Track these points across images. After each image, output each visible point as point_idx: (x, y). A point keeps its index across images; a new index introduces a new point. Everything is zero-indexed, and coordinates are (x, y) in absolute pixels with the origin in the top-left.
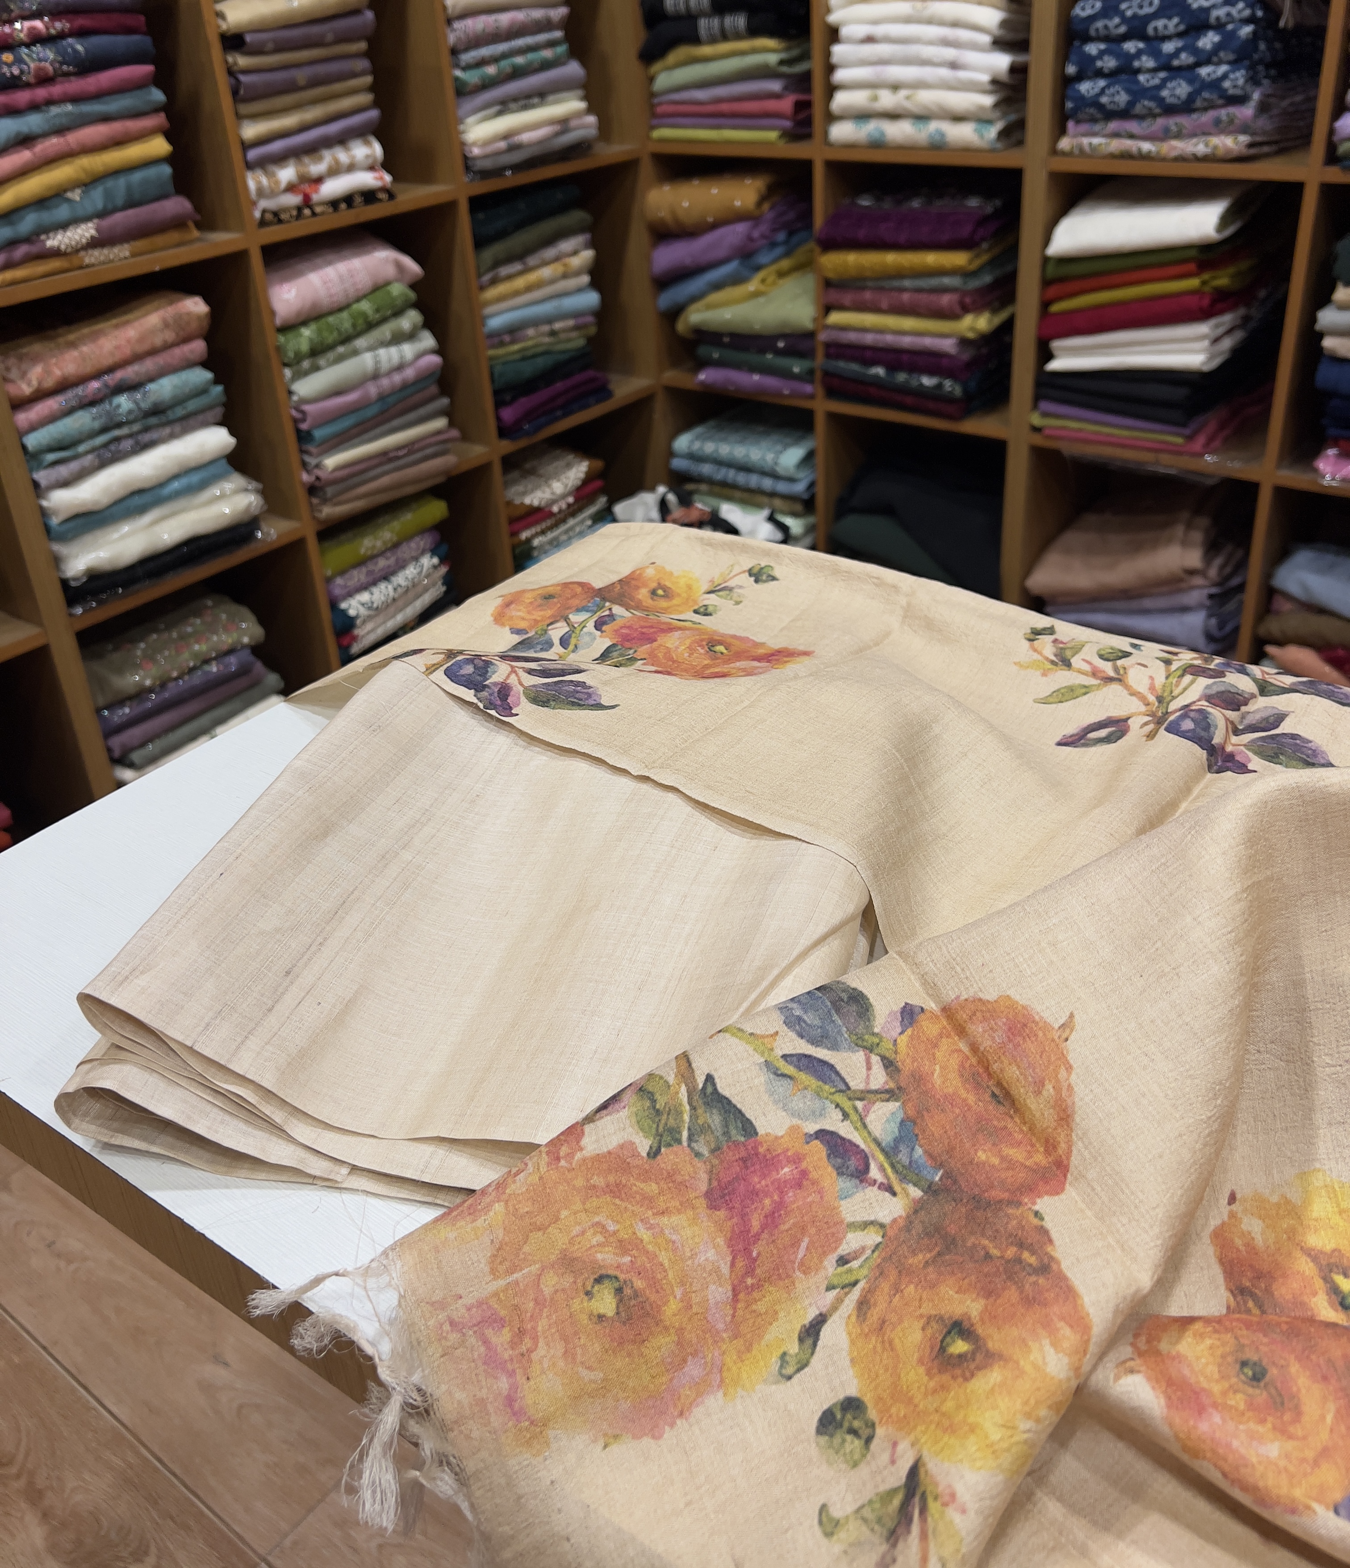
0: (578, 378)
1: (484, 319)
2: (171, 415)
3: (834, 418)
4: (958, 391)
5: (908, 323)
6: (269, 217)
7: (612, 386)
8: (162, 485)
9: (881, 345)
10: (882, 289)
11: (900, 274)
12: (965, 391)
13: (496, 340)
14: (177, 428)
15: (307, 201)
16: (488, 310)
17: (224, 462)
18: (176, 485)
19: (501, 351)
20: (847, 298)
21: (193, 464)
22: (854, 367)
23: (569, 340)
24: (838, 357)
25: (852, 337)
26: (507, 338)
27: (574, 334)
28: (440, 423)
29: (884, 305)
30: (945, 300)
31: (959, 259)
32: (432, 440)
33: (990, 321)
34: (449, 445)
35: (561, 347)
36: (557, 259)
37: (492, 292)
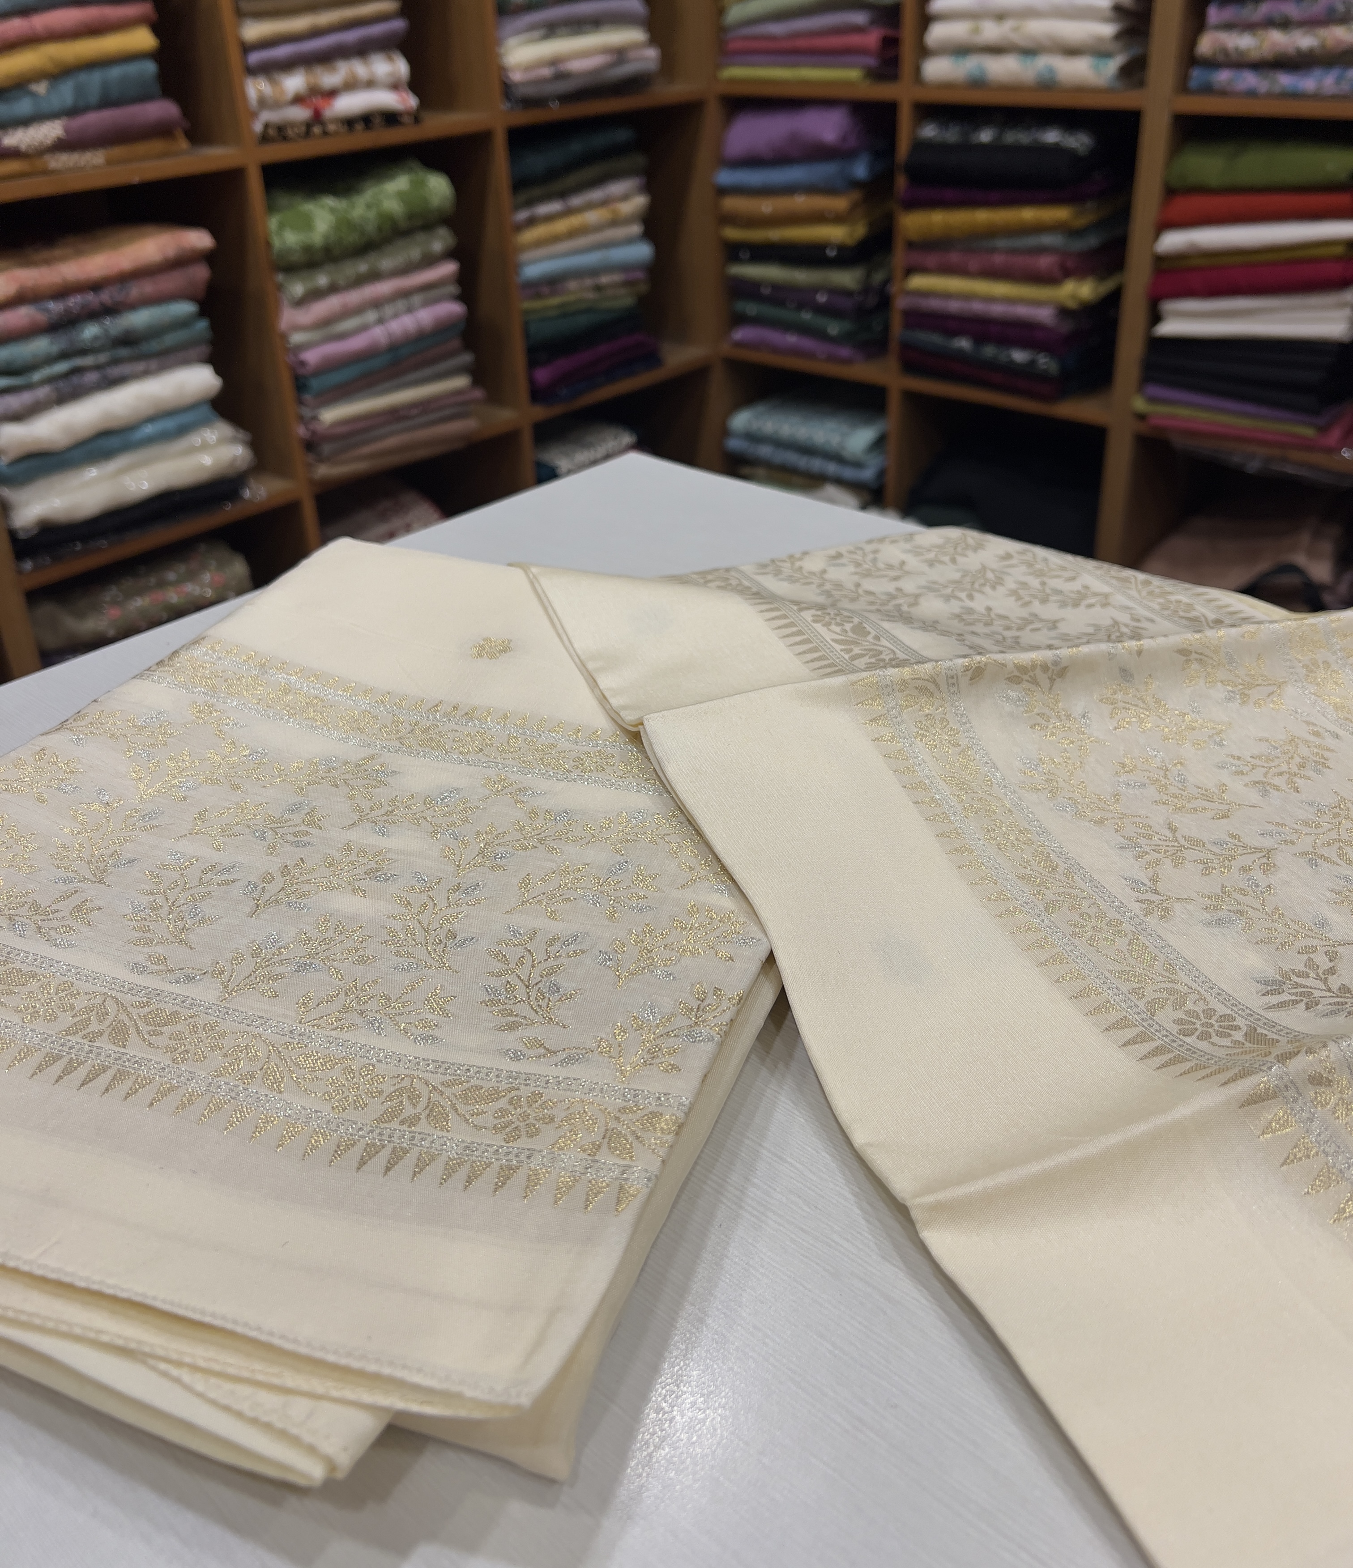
0: (626, 341)
1: (518, 267)
2: (145, 347)
3: (909, 396)
4: (1053, 369)
5: (1000, 289)
6: (271, 132)
7: (663, 353)
8: (133, 427)
9: (967, 314)
10: (972, 249)
11: (992, 233)
12: (1062, 369)
13: (532, 291)
14: (153, 364)
15: (317, 117)
16: (525, 256)
17: (207, 408)
18: (149, 430)
19: (537, 304)
20: (931, 260)
21: (170, 407)
22: (934, 339)
23: (616, 298)
24: (918, 327)
25: (935, 304)
26: (545, 290)
27: (623, 291)
28: (463, 382)
29: (973, 268)
30: (1045, 262)
31: (1060, 214)
32: (451, 400)
33: (1095, 290)
34: (470, 408)
35: (606, 305)
36: (604, 203)
37: (529, 236)
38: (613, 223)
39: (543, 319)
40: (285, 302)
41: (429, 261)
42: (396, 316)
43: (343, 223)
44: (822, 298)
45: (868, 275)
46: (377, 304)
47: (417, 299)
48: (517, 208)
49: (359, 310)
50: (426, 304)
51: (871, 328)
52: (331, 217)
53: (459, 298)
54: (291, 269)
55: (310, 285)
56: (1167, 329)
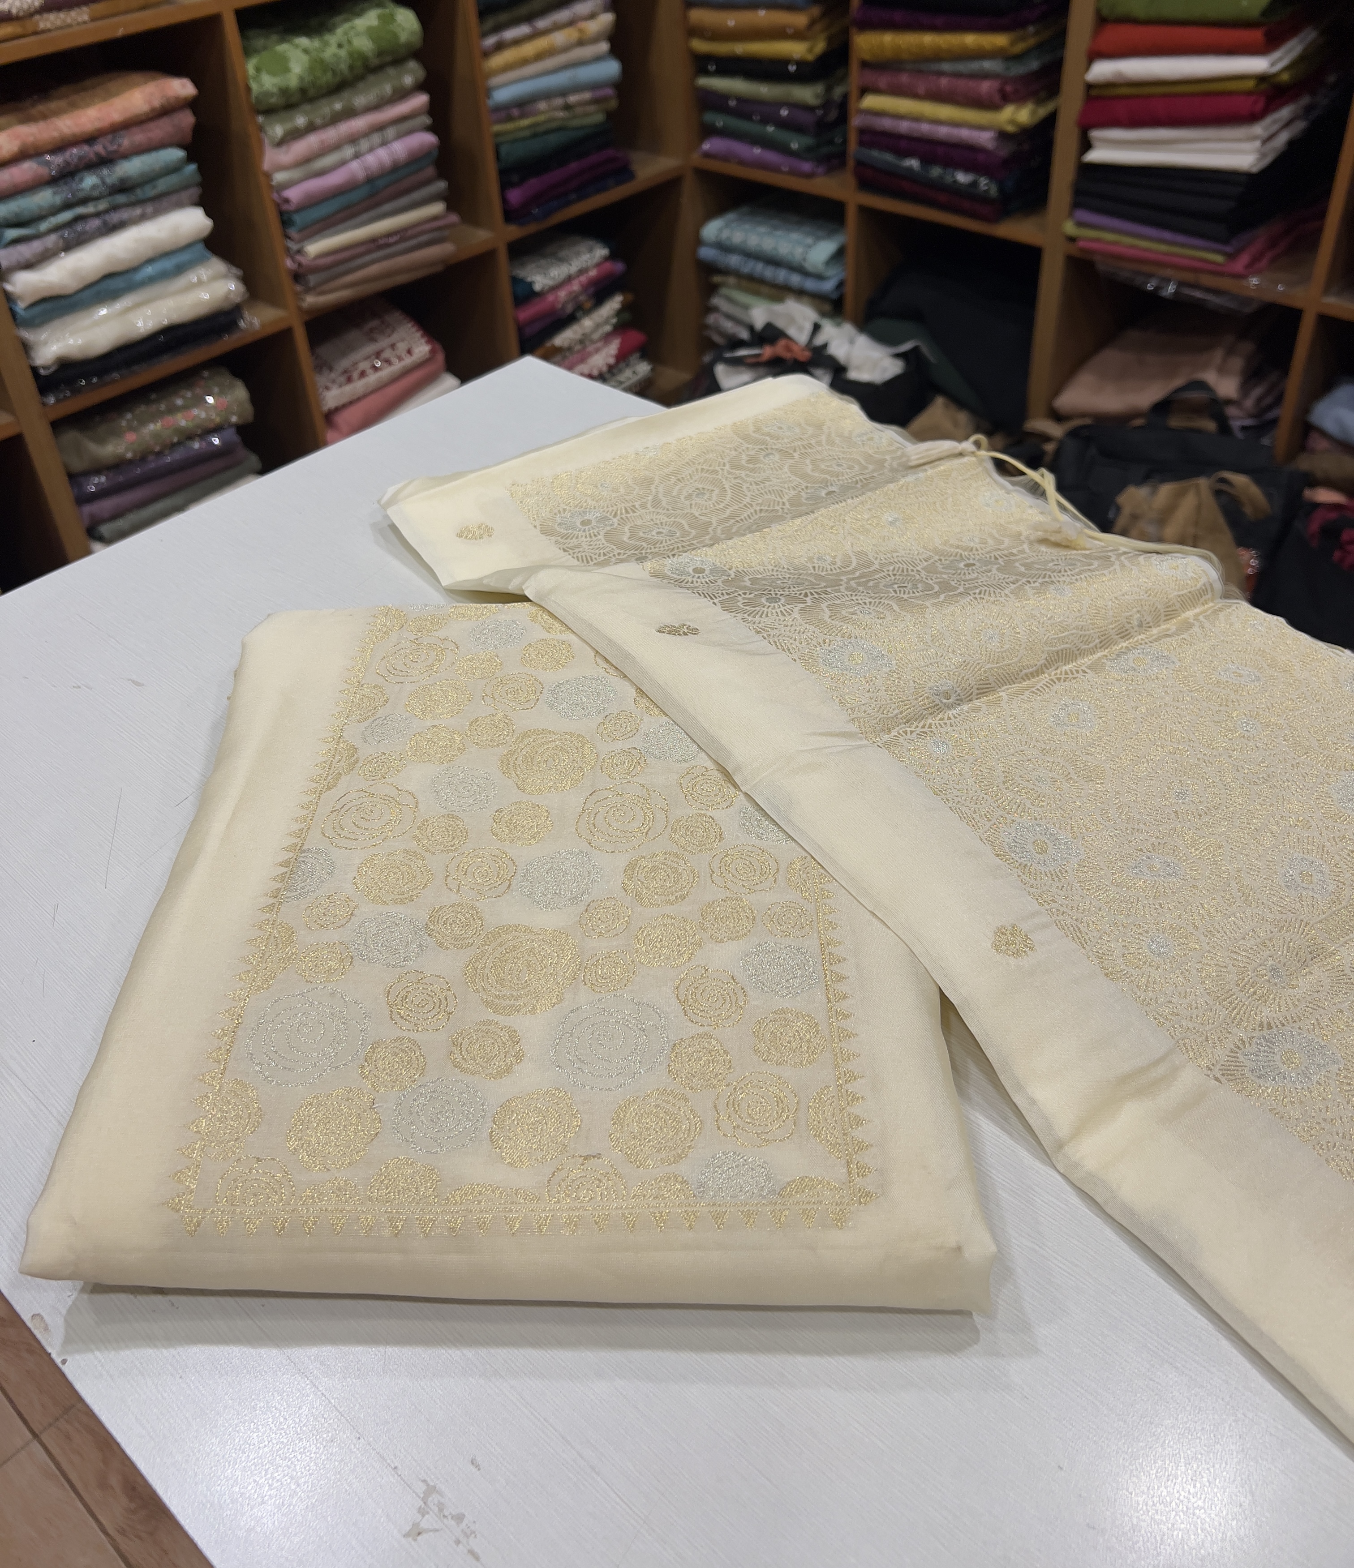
0: (596, 158)
1: (488, 92)
2: (139, 193)
3: (865, 212)
4: (994, 191)
5: (945, 111)
7: (634, 166)
8: (135, 269)
9: (916, 135)
10: (920, 72)
11: (938, 56)
12: (1001, 190)
13: (503, 114)
14: (149, 209)
16: (494, 81)
17: (201, 247)
18: (149, 270)
19: (509, 126)
20: (883, 81)
21: (168, 248)
22: (889, 157)
23: (586, 115)
24: (871, 145)
25: (887, 124)
26: (515, 112)
27: (592, 108)
28: (437, 208)
29: (921, 90)
30: (986, 87)
31: (1000, 40)
32: (427, 226)
33: (1033, 113)
34: (446, 233)
35: (576, 123)
36: (571, 23)
37: (497, 61)
38: (581, 43)
39: (515, 141)
40: (266, 141)
41: (401, 95)
42: (371, 150)
43: (318, 64)
44: (784, 112)
45: (829, 89)
46: (353, 139)
47: (391, 132)
48: (485, 35)
49: (337, 147)
50: (399, 136)
51: (831, 142)
52: (305, 58)
53: (431, 129)
54: (270, 111)
55: (289, 126)
56: (1095, 155)
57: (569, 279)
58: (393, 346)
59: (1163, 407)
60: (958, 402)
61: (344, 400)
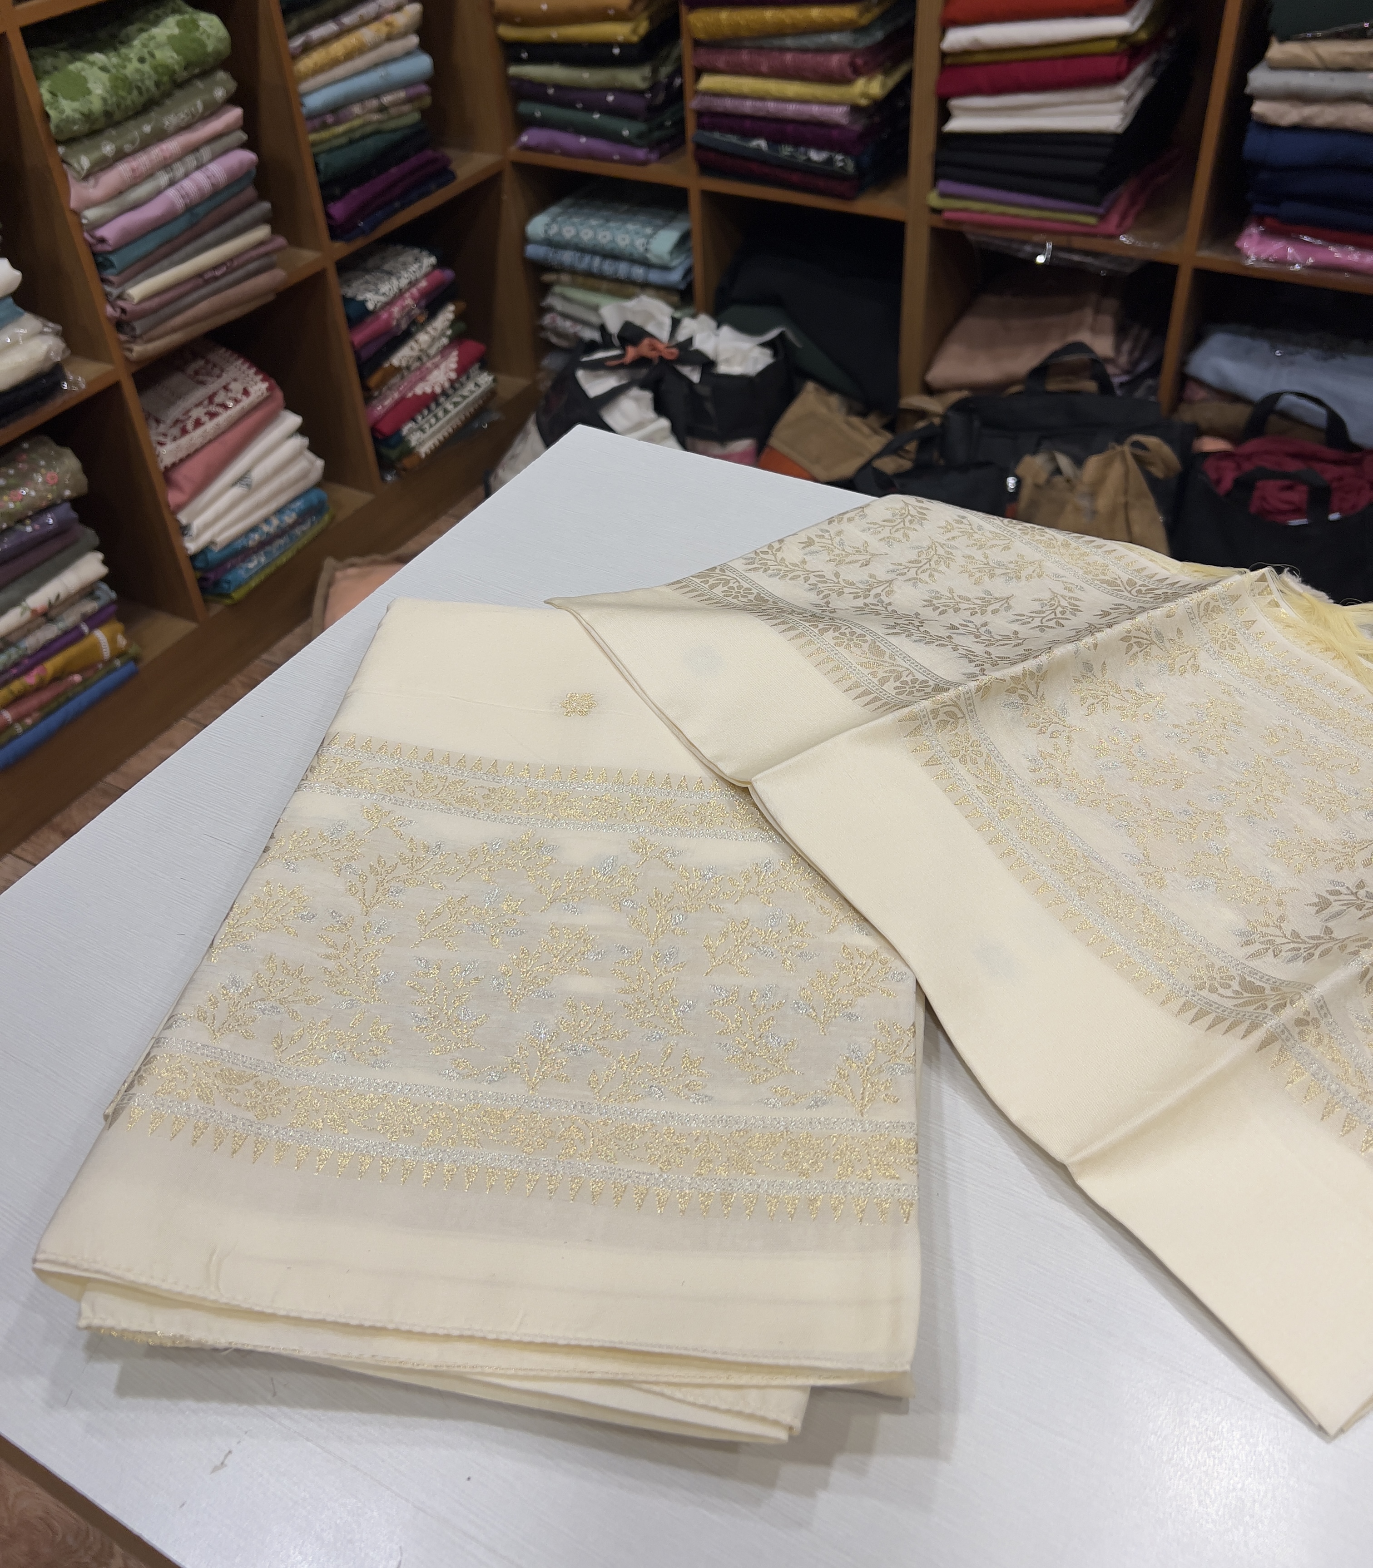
0: (414, 161)
1: (300, 98)
3: (709, 197)
5: (793, 88)
7: (453, 166)
9: (761, 114)
10: (761, 48)
11: (781, 32)
12: (858, 166)
13: (317, 122)
16: (304, 87)
17: (11, 301)
19: (324, 135)
20: (721, 60)
22: (733, 139)
23: (402, 115)
24: (713, 128)
25: (728, 104)
26: (330, 119)
27: (406, 108)
28: (262, 232)
30: (835, 61)
31: (848, 13)
32: (254, 253)
33: (883, 85)
34: (275, 258)
35: (392, 125)
36: (377, 17)
37: (306, 63)
38: (390, 38)
39: (331, 150)
40: (71, 174)
41: (213, 111)
42: (187, 175)
43: (120, 83)
44: (610, 98)
45: (655, 71)
46: (166, 165)
47: (206, 153)
48: (291, 36)
49: (150, 175)
50: (214, 158)
51: (661, 126)
52: (105, 76)
53: (245, 146)
54: (71, 141)
55: (96, 155)
56: (955, 125)
57: (401, 293)
58: (226, 388)
59: (1040, 372)
60: (829, 386)
61: (182, 454)
